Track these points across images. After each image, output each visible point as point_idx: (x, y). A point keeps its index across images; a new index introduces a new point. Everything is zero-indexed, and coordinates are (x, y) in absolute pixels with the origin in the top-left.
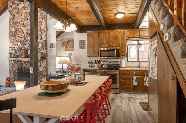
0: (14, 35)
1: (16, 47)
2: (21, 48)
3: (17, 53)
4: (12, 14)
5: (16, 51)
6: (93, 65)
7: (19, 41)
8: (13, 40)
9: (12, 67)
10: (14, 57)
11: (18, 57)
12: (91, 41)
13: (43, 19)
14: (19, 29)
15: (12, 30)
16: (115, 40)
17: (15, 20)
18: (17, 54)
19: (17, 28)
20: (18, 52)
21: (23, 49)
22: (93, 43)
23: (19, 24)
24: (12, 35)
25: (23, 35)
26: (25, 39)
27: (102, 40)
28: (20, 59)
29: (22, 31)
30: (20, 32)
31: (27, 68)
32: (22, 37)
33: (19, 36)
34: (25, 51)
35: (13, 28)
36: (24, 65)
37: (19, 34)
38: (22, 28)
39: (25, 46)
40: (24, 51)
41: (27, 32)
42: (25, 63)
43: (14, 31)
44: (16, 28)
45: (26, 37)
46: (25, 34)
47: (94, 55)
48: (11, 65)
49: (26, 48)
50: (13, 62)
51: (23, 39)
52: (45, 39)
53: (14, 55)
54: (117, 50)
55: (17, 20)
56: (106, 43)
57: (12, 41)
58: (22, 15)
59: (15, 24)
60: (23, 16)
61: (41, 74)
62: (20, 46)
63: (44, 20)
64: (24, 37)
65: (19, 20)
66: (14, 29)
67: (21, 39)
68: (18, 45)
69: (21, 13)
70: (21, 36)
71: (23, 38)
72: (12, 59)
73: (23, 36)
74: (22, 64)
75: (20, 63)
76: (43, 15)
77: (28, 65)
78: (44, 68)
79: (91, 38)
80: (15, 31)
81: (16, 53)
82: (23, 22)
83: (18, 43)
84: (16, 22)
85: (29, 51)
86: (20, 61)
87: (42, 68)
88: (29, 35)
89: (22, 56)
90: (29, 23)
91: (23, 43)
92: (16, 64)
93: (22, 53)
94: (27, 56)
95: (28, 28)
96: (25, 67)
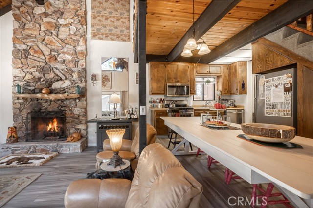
0: (23, 56)
1: (28, 77)
2: (39, 78)
3: (31, 87)
4: (20, 22)
5: (27, 82)
6: (156, 104)
7: (34, 67)
8: (22, 64)
9: (19, 109)
10: (23, 93)
11: (34, 92)
12: (156, 75)
13: (81, 36)
14: (35, 47)
15: (20, 48)
16: (183, 75)
17: (26, 32)
18: (29, 88)
19: (30, 44)
20: (32, 84)
21: (43, 81)
22: (158, 77)
23: (35, 40)
24: (20, 55)
25: (44, 58)
26: (47, 64)
27: (169, 73)
28: (39, 95)
29: (41, 51)
30: (36, 52)
31: (51, 110)
32: (41, 60)
33: (35, 58)
34: (46, 83)
35: (21, 44)
36: (45, 105)
37: (35, 55)
38: (41, 46)
39: (45, 75)
40: (44, 82)
41: (51, 53)
43: (24, 50)
44: (28, 46)
45: (49, 61)
46: (48, 57)
47: (159, 92)
48: (18, 106)
49: (48, 78)
50: (21, 101)
51: (43, 64)
52: (84, 67)
53: (25, 89)
54: (188, 87)
55: (30, 32)
56: (174, 78)
57: (20, 66)
58: (40, 26)
59: (27, 38)
60: (42, 27)
61: (77, 118)
62: (37, 74)
63: (82, 38)
64: (44, 61)
65: (35, 33)
66: (24, 47)
67: (38, 64)
68: (33, 73)
69: (38, 22)
70: (38, 59)
71: (42, 62)
72: (22, 95)
73: (43, 59)
74: (41, 104)
75: (36, 101)
76: (80, 30)
77: (52, 106)
78: (83, 110)
79: (156, 70)
80: (26, 50)
81: (27, 86)
82: (43, 38)
83: (32, 70)
84: (29, 36)
85: (54, 84)
86: (37, 99)
87: (79, 109)
88: (56, 59)
89: (43, 91)
90: (54, 40)
91: (42, 70)
92: (28, 104)
93: (40, 87)
94: (51, 92)
95: (53, 47)
96: (46, 109)
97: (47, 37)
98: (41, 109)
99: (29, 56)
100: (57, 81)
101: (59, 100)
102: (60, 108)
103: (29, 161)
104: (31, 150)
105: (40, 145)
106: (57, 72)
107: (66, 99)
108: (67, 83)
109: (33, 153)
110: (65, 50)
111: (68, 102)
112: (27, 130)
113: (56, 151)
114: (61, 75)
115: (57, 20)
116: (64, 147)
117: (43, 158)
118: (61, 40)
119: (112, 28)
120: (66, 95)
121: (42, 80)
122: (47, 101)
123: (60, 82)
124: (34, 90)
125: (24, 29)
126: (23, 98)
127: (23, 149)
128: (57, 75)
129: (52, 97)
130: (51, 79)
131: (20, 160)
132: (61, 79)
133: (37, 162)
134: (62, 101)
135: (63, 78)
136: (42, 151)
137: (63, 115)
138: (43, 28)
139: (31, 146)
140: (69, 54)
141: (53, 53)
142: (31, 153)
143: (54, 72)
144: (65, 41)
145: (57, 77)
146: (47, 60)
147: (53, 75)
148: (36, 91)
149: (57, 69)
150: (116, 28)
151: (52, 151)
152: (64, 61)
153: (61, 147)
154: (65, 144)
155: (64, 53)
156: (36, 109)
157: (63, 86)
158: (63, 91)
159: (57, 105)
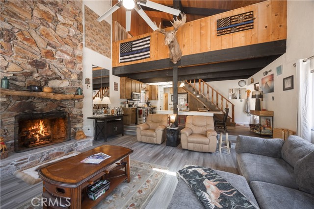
2: (31, 73)
5: (14, 75)
7: (25, 57)
13: (79, 41)
14: (26, 33)
20: (20, 78)
21: (38, 77)
23: (24, 23)
25: (37, 49)
26: (41, 57)
29: (34, 40)
30: (26, 39)
32: (34, 52)
33: (25, 47)
34: (40, 80)
36: (40, 106)
37: (25, 43)
38: (34, 35)
39: (39, 70)
42: (42, 102)
45: (46, 56)
49: (44, 74)
50: (4, 100)
51: (37, 57)
52: (82, 71)
58: (32, 9)
59: (12, 17)
60: (35, 12)
63: (80, 44)
67: (30, 55)
68: (22, 64)
70: (30, 49)
71: (36, 54)
76: (79, 36)
80: (10, 31)
81: (14, 80)
82: (37, 26)
83: (20, 61)
85: (50, 82)
86: (28, 98)
87: (78, 109)
88: (54, 56)
90: (51, 34)
91: (35, 63)
93: (34, 84)
96: (41, 109)
97: (42, 27)
98: (33, 110)
99: (16, 42)
100: (55, 79)
101: (57, 100)
102: (59, 108)
104: (45, 157)
106: (55, 70)
110: (64, 49)
114: (59, 74)
115: (55, 14)
119: (101, 44)
121: (35, 75)
123: (60, 81)
127: (34, 159)
130: (48, 76)
132: (60, 78)
135: (63, 77)
136: (58, 154)
139: (43, 152)
140: (68, 54)
141: (49, 48)
142: (45, 160)
143: (50, 69)
144: (65, 40)
145: (55, 75)
146: (42, 54)
147: (50, 72)
149: (54, 66)
150: (103, 45)
152: (62, 60)
155: (62, 52)
156: (27, 110)
159: (56, 106)
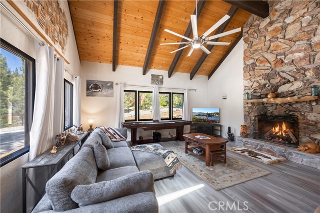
0: (251, 69)
1: (256, 85)
2: (265, 85)
3: (257, 93)
4: (249, 42)
5: (255, 89)
7: (260, 75)
8: (250, 75)
9: (248, 112)
10: (251, 99)
11: (260, 97)
14: (262, 59)
15: (248, 63)
17: (253, 48)
18: (256, 94)
19: (256, 58)
20: (258, 91)
21: (269, 86)
23: (260, 51)
24: (249, 69)
25: (269, 65)
26: (272, 69)
28: (265, 100)
29: (267, 59)
30: (261, 62)
31: (277, 114)
32: (266, 68)
33: (261, 68)
34: (271, 88)
35: (249, 59)
36: (271, 109)
37: (261, 65)
38: (266, 55)
39: (271, 81)
40: (270, 88)
41: (276, 58)
42: (272, 106)
43: (252, 64)
44: (255, 59)
45: (275, 66)
46: (273, 63)
48: (247, 109)
49: (274, 83)
50: (250, 105)
51: (269, 71)
53: (252, 95)
55: (256, 47)
57: (249, 77)
58: (265, 37)
59: (254, 53)
61: (313, 125)
62: (263, 82)
64: (269, 68)
65: (259, 46)
66: (252, 61)
67: (264, 72)
68: (259, 81)
69: (263, 34)
70: (264, 68)
71: (267, 69)
72: (250, 101)
73: (268, 67)
74: (266, 108)
75: (261, 106)
77: (277, 110)
80: (253, 63)
81: (254, 93)
82: (268, 46)
83: (258, 79)
84: (255, 51)
85: (280, 88)
86: (263, 104)
87: (316, 115)
88: (282, 62)
89: (269, 96)
90: (280, 44)
91: (268, 77)
92: (255, 108)
93: (266, 92)
94: (277, 96)
95: (279, 51)
96: (272, 112)
97: (272, 44)
98: (266, 113)
99: (256, 68)
100: (284, 84)
101: (286, 104)
102: (287, 112)
103: (258, 156)
104: (258, 147)
105: (267, 145)
106: (284, 75)
107: (297, 102)
108: (297, 85)
109: (259, 150)
110: (294, 48)
111: (299, 106)
112: (255, 129)
113: (284, 156)
114: (288, 77)
115: (284, 22)
116: (294, 155)
117: (270, 158)
118: (289, 40)
120: (296, 98)
121: (267, 85)
122: (272, 105)
123: (288, 85)
124: (260, 96)
125: (251, 47)
126: (251, 103)
127: (252, 144)
128: (284, 78)
129: (279, 101)
130: (277, 83)
131: (250, 152)
132: (289, 81)
133: (265, 160)
134: (290, 104)
135: (292, 79)
136: (268, 151)
137: (294, 120)
138: (268, 38)
139: (258, 144)
140: (300, 51)
141: (279, 57)
142: (258, 149)
143: (280, 76)
144: (295, 39)
145: (284, 80)
146: (273, 66)
147: (279, 78)
148: (262, 96)
149: (283, 72)
151: (279, 155)
152: (293, 61)
153: (290, 154)
154: (295, 151)
155: (292, 53)
156: (262, 112)
157: (291, 89)
158: (292, 94)
159: (284, 109)
